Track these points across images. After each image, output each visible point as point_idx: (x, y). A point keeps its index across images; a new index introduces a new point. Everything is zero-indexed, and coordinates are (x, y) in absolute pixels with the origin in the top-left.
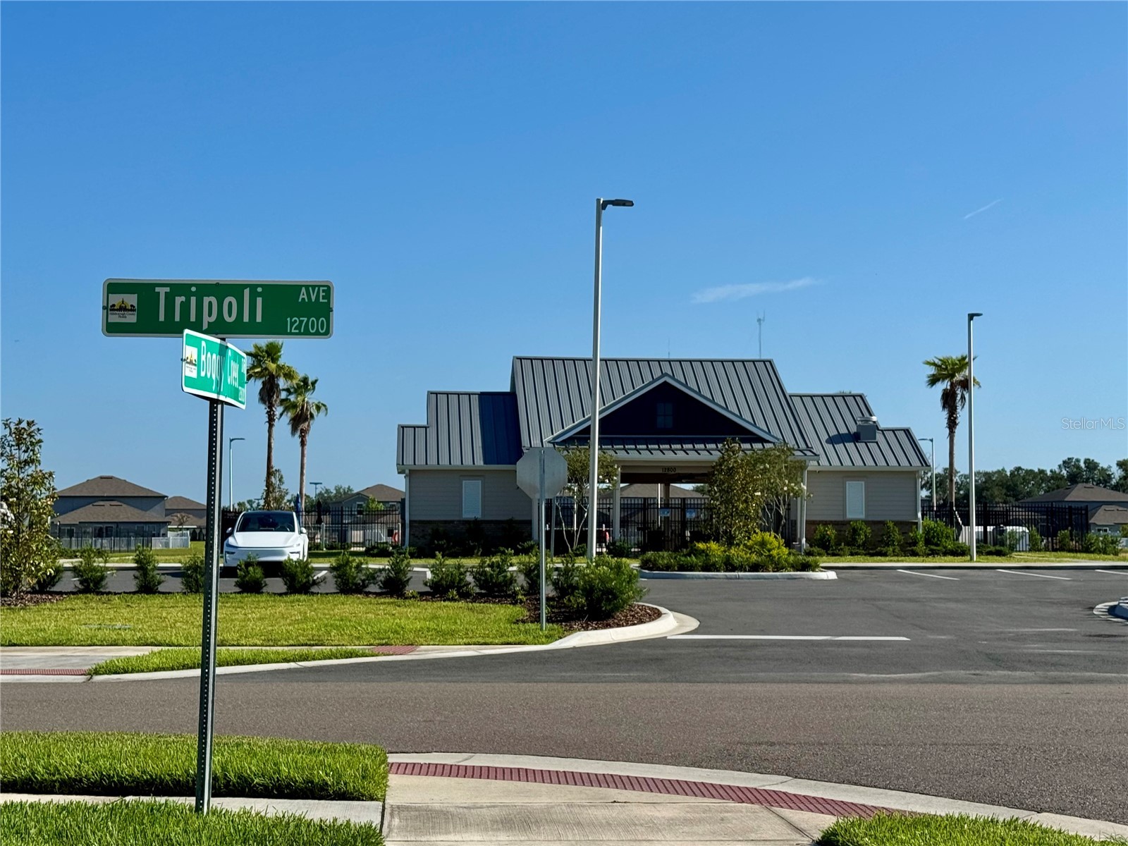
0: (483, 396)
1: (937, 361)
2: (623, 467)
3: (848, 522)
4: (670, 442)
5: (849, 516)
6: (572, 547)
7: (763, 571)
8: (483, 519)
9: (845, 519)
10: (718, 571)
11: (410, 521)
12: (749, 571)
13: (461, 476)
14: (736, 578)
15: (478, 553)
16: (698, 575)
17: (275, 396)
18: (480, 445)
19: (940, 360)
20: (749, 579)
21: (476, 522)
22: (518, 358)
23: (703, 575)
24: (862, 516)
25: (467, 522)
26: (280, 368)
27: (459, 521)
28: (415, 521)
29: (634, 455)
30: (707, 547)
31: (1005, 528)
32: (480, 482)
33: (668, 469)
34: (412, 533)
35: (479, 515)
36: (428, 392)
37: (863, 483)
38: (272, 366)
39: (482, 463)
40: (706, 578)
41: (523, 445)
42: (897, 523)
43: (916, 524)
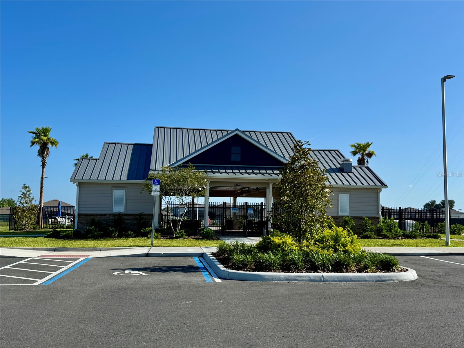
0: (136, 145)
1: (356, 145)
2: (211, 183)
3: (342, 217)
4: (239, 169)
5: (341, 214)
6: (176, 231)
7: (347, 272)
8: (125, 213)
9: (338, 215)
10: (299, 271)
11: (78, 214)
12: (333, 271)
13: (113, 187)
14: (321, 280)
15: (115, 235)
16: (279, 276)
17: (45, 153)
18: (128, 169)
19: (357, 144)
20: (335, 281)
21: (120, 215)
22: (157, 127)
23: (285, 276)
24: (348, 214)
25: (114, 215)
26: (49, 139)
27: (110, 214)
28: (82, 214)
29: (217, 175)
30: (283, 242)
31: (405, 221)
32: (124, 190)
33: (238, 184)
34: (79, 221)
35: (122, 211)
36: (105, 142)
37: (348, 195)
38: (45, 138)
39: (125, 179)
40: (288, 279)
41: (151, 168)
42: (370, 218)
43: (379, 218)
